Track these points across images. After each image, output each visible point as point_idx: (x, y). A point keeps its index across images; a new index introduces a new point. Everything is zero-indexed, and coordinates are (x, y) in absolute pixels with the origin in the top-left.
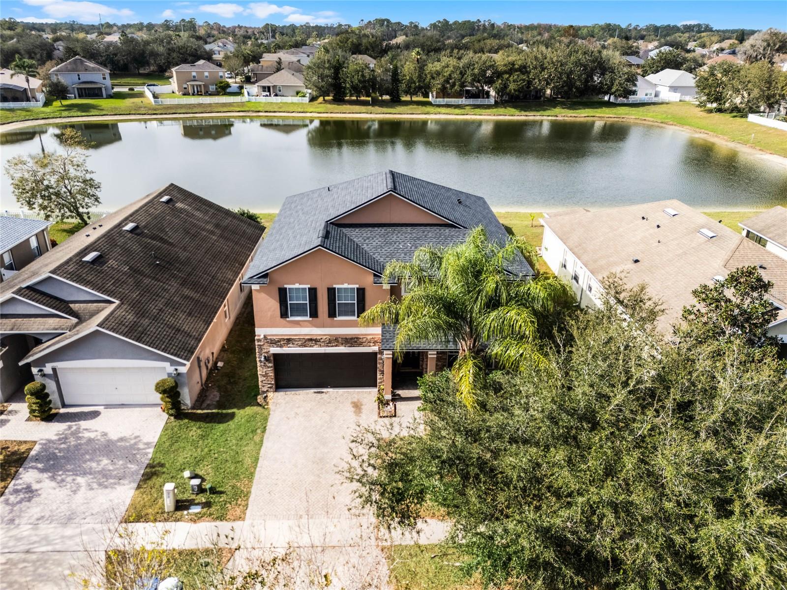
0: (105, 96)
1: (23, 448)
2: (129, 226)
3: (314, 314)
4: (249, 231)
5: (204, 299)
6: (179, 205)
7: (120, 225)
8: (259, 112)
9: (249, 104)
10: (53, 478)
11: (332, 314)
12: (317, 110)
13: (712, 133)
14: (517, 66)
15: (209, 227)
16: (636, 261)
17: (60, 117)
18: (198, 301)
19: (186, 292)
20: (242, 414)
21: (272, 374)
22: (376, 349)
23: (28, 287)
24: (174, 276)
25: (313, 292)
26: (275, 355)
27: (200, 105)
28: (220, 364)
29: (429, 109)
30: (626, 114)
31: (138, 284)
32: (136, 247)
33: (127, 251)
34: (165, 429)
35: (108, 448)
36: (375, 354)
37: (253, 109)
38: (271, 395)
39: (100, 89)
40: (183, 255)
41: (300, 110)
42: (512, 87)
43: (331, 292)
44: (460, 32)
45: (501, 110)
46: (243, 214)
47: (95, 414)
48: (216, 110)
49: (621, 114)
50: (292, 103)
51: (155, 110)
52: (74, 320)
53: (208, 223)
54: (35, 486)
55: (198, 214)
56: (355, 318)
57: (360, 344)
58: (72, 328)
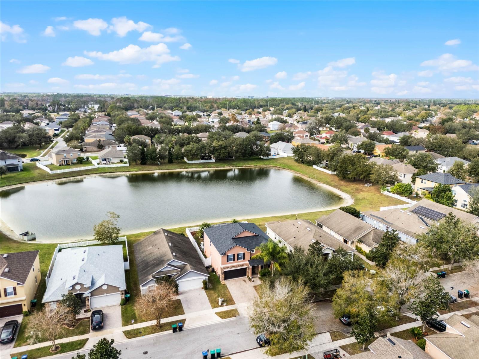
0: (19, 171)
1: (179, 301)
3: (234, 260)
6: (170, 235)
7: (169, 245)
8: (106, 173)
9: (99, 169)
10: (190, 305)
11: (238, 260)
12: (135, 170)
14: (223, 147)
15: (180, 240)
16: (295, 237)
17: (7, 186)
18: (198, 262)
20: (219, 287)
21: (224, 276)
24: (189, 256)
25: (234, 255)
26: (225, 271)
29: (187, 166)
30: (269, 164)
31: (186, 259)
32: (177, 250)
33: (177, 252)
34: (206, 292)
35: (197, 298)
36: (246, 268)
37: (102, 172)
38: (225, 281)
39: (17, 167)
40: (185, 250)
41: (126, 170)
42: (222, 156)
43: (238, 254)
45: (218, 164)
46: (181, 234)
47: (187, 292)
48: (85, 174)
49: (266, 164)
50: (121, 167)
51: (54, 177)
52: (180, 270)
54: (189, 307)
55: (174, 237)
56: (242, 260)
57: (243, 266)
58: (181, 272)
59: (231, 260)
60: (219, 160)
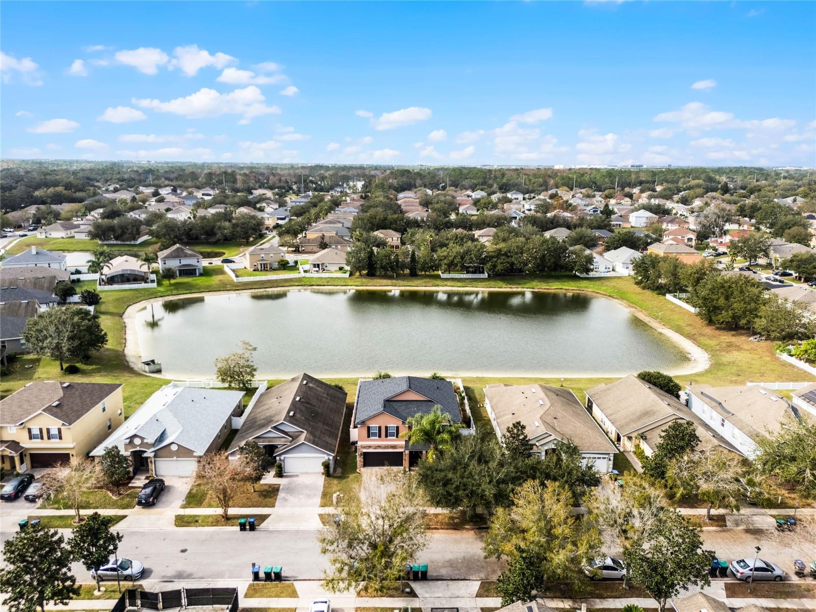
0: (197, 275)
1: (277, 486)
2: (298, 399)
3: (380, 436)
4: (341, 396)
5: (332, 430)
6: (311, 385)
7: (294, 399)
8: (312, 285)
9: (304, 280)
10: (291, 495)
11: (386, 436)
12: (355, 284)
13: (638, 308)
14: (503, 252)
15: (325, 395)
16: (513, 414)
17: (172, 295)
18: (330, 432)
19: (326, 427)
20: (352, 476)
21: (362, 460)
22: (402, 450)
23: (274, 427)
24: (319, 421)
25: (380, 428)
26: (364, 453)
27: (269, 281)
28: (338, 458)
29: (438, 282)
31: (309, 424)
32: (303, 408)
33: (301, 411)
34: (325, 480)
35: (307, 487)
36: (402, 453)
37: (308, 284)
38: (362, 469)
39: (195, 270)
40: (320, 411)
41: (342, 284)
42: (499, 267)
43: (386, 427)
44: (472, 181)
45: (492, 283)
46: (337, 386)
47: (297, 476)
48: (281, 285)
50: (336, 278)
51: (237, 286)
52: (291, 439)
53: (324, 393)
54: (287, 498)
55: (318, 389)
56: (395, 438)
57: (397, 448)
58: (291, 442)
59: (374, 434)
60: (496, 276)
